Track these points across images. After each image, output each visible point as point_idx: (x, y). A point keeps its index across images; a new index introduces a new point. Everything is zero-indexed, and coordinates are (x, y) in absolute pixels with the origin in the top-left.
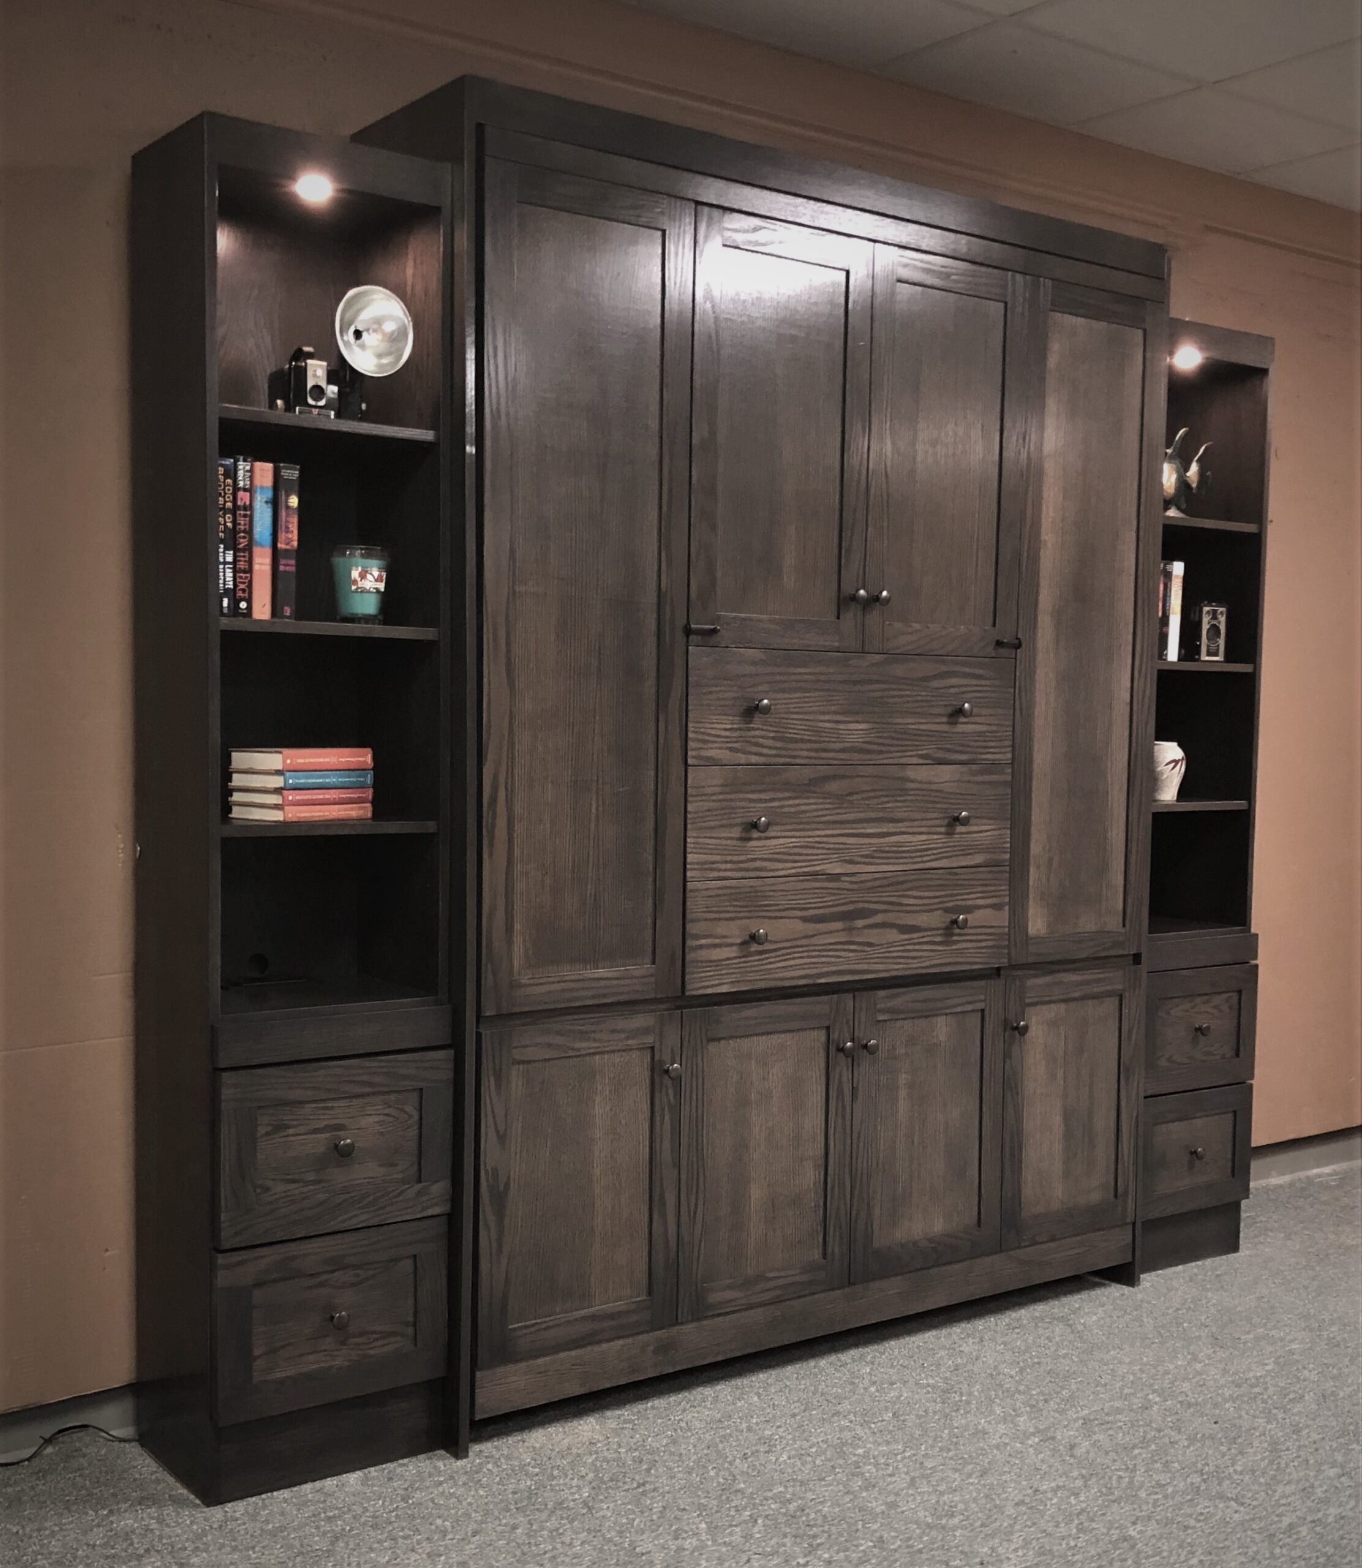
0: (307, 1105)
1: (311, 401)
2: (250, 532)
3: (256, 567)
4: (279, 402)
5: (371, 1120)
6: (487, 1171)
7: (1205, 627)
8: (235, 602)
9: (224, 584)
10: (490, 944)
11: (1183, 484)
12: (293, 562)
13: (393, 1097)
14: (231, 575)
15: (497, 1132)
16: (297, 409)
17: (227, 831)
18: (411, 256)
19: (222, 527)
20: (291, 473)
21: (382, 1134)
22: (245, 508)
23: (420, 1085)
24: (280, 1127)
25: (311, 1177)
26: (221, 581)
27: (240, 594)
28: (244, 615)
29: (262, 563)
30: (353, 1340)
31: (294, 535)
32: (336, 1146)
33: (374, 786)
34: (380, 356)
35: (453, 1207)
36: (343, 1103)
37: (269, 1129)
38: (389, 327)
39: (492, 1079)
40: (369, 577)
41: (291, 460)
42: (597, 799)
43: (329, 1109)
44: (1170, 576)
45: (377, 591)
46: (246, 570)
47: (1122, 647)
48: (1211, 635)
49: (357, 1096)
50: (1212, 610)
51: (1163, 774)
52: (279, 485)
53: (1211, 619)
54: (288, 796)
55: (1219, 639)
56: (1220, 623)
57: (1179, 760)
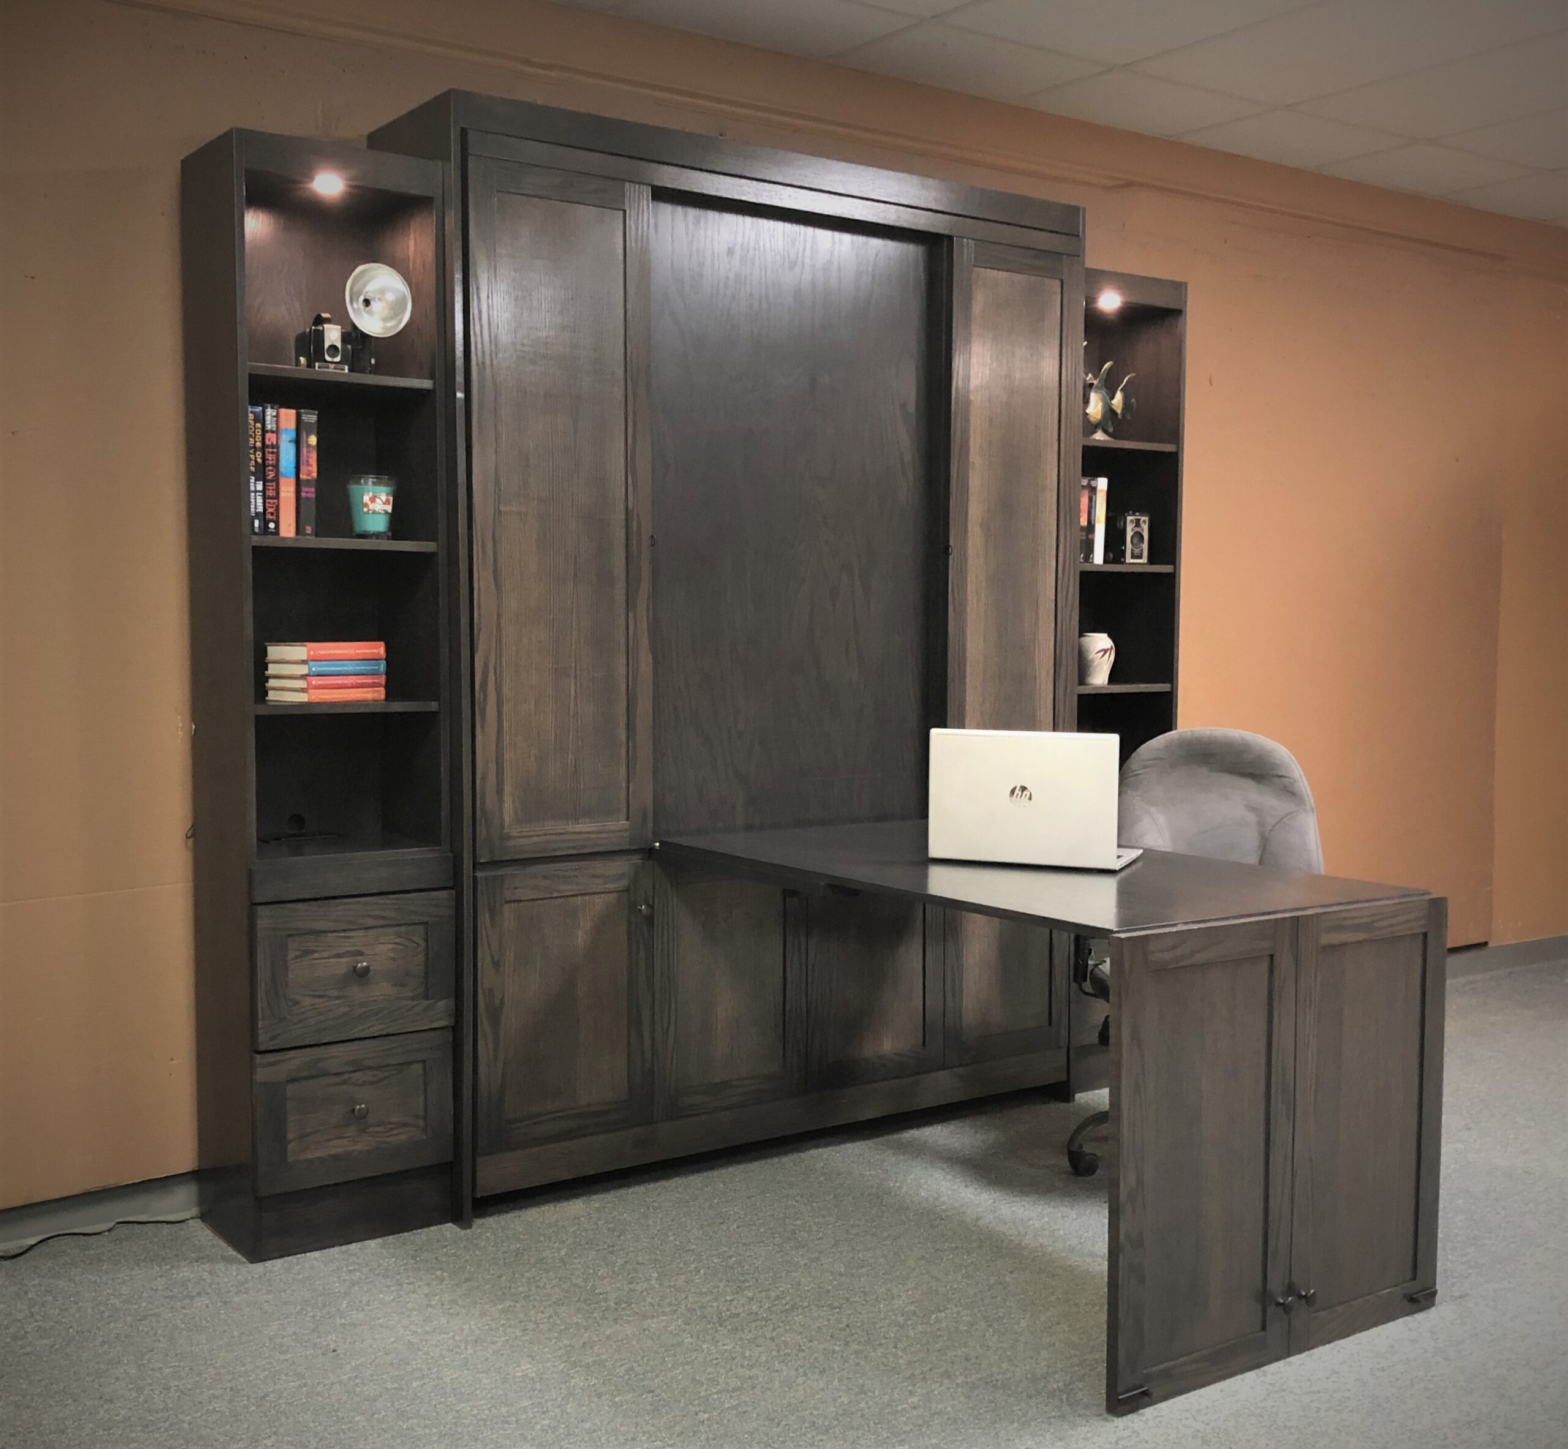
0: (330, 935)
1: (328, 358)
2: (276, 466)
3: (282, 494)
4: (302, 360)
5: (384, 947)
6: (483, 991)
7: (1129, 534)
8: (265, 523)
9: (256, 508)
10: (483, 803)
11: (1109, 412)
12: (313, 490)
13: (403, 929)
14: (261, 501)
15: (493, 958)
16: (317, 364)
17: (261, 710)
18: (412, 236)
19: (253, 463)
20: (311, 418)
21: (393, 959)
22: (273, 447)
23: (426, 919)
24: (308, 952)
25: (334, 993)
26: (252, 506)
27: (269, 516)
28: (272, 533)
29: (287, 491)
30: (371, 1129)
31: (314, 468)
32: (355, 968)
33: (387, 674)
34: (385, 320)
35: (456, 1021)
36: (361, 933)
37: (298, 953)
38: (390, 297)
39: (487, 915)
40: (378, 500)
41: (311, 407)
42: (576, 683)
43: (348, 937)
44: (1095, 490)
45: (386, 512)
46: (274, 497)
47: (1047, 553)
48: (1136, 541)
49: (373, 928)
50: (1136, 520)
51: (1094, 661)
52: (301, 427)
53: (1136, 526)
54: (312, 681)
55: (1143, 544)
56: (1143, 530)
57: (1108, 649)
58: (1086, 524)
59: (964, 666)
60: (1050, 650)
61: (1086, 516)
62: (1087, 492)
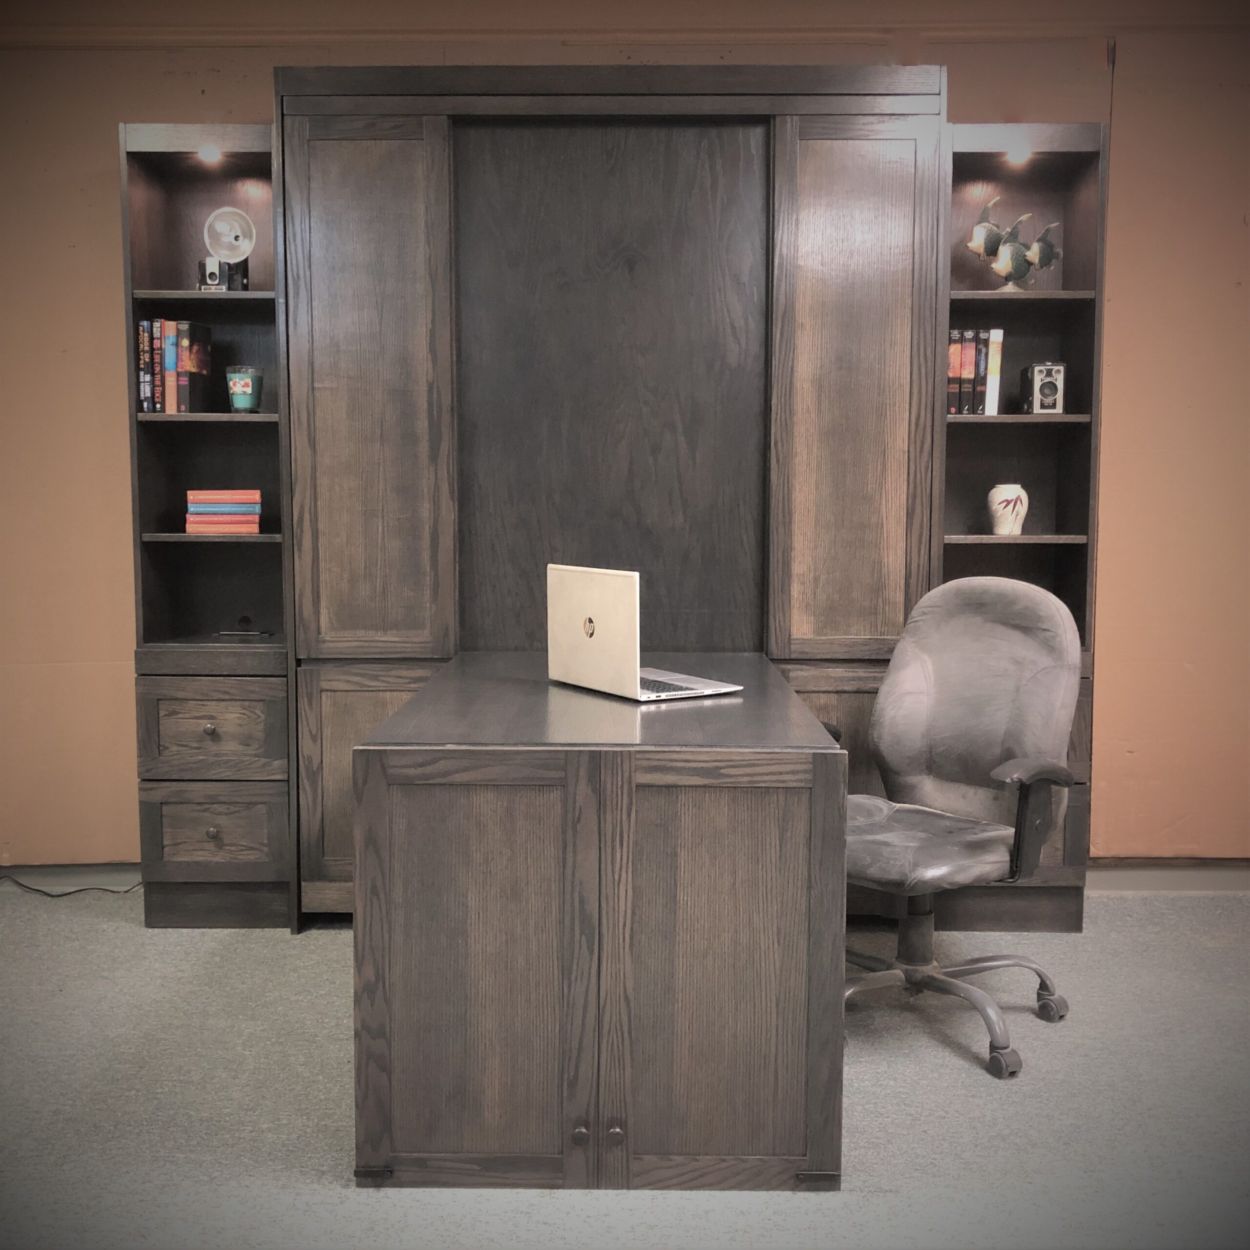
0: (190, 702)
1: (209, 282)
2: (162, 364)
3: (167, 383)
5: (233, 715)
6: (304, 757)
7: (1037, 385)
8: (153, 404)
9: (145, 394)
10: (301, 613)
12: (188, 379)
13: (247, 703)
14: (150, 389)
15: (311, 732)
16: (203, 287)
17: (147, 538)
19: (142, 361)
21: (240, 725)
22: (158, 349)
23: (264, 698)
24: (175, 713)
25: (195, 745)
26: (142, 393)
27: (156, 400)
28: (159, 412)
29: (171, 382)
30: (226, 848)
31: (187, 363)
32: (205, 728)
33: (260, 514)
37: (167, 713)
39: (306, 699)
41: (185, 319)
42: (383, 523)
43: (203, 705)
44: (986, 342)
45: (245, 393)
46: (159, 385)
47: (897, 406)
48: (1047, 391)
49: (223, 700)
50: (1046, 369)
51: (997, 512)
52: (179, 334)
53: (1046, 376)
54: (190, 518)
55: (1056, 394)
56: (1056, 380)
57: (1012, 500)
58: (972, 376)
59: (790, 514)
60: (902, 499)
61: (972, 368)
62: (974, 344)
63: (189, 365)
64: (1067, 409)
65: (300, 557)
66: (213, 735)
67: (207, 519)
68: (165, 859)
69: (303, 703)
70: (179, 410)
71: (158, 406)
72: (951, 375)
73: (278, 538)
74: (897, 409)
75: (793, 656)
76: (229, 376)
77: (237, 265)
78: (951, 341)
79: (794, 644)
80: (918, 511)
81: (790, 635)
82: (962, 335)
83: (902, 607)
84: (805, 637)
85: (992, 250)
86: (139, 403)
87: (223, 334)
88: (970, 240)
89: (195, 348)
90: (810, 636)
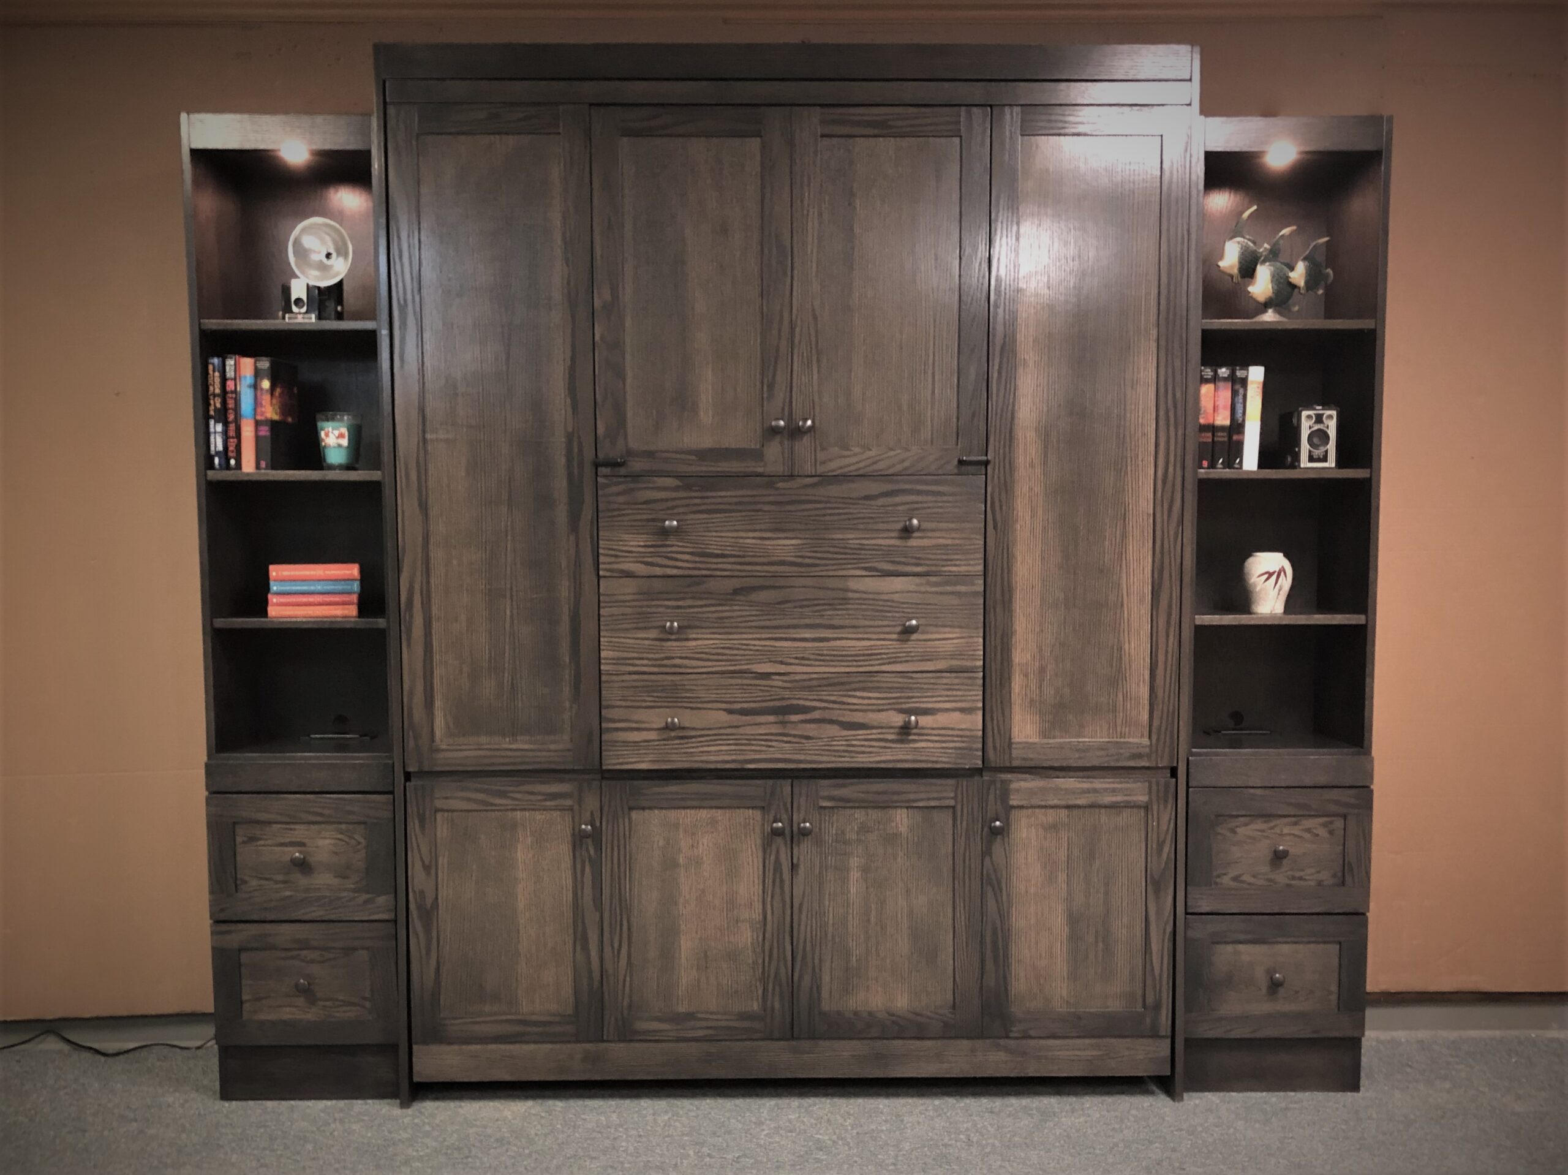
0: (274, 826)
1: (295, 310)
2: (237, 410)
5: (327, 842)
6: (414, 892)
7: (1304, 433)
8: (226, 460)
9: (215, 447)
10: (411, 715)
11: (1283, 286)
12: (269, 429)
13: (343, 826)
14: (221, 441)
15: (423, 862)
16: (287, 316)
17: (219, 624)
19: (212, 407)
20: (265, 364)
21: (336, 853)
22: (232, 392)
23: (365, 820)
24: (252, 839)
25: (280, 878)
26: (212, 446)
27: (229, 454)
28: (233, 469)
29: (248, 432)
31: (268, 409)
33: (360, 593)
35: (393, 916)
36: (302, 827)
37: (245, 839)
39: (417, 822)
40: (331, 435)
42: (511, 604)
43: (291, 829)
44: (1244, 382)
45: (340, 446)
46: (233, 436)
47: (1140, 458)
48: (1316, 440)
49: (314, 823)
50: (1316, 415)
51: (1255, 586)
52: (258, 374)
53: (1315, 422)
54: (273, 599)
55: (1328, 444)
56: (1328, 427)
57: (1274, 573)
58: (1227, 422)
59: (1011, 590)
60: (1146, 572)
61: (1228, 413)
62: (1230, 384)
63: (270, 412)
64: (1341, 463)
65: (409, 645)
66: (303, 866)
67: (294, 600)
68: (245, 1016)
69: (414, 825)
70: (258, 467)
71: (233, 462)
72: (1202, 421)
73: (381, 623)
74: (1140, 463)
75: (1015, 763)
76: (320, 424)
77: (329, 288)
78: (1204, 381)
79: (1016, 748)
80: (1166, 583)
81: (1010, 738)
82: (1216, 372)
83: (1147, 703)
84: (1031, 741)
85: (1248, 270)
86: (209, 459)
87: (311, 372)
88: (1221, 257)
89: (278, 391)
90: (1035, 739)
